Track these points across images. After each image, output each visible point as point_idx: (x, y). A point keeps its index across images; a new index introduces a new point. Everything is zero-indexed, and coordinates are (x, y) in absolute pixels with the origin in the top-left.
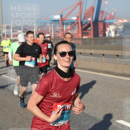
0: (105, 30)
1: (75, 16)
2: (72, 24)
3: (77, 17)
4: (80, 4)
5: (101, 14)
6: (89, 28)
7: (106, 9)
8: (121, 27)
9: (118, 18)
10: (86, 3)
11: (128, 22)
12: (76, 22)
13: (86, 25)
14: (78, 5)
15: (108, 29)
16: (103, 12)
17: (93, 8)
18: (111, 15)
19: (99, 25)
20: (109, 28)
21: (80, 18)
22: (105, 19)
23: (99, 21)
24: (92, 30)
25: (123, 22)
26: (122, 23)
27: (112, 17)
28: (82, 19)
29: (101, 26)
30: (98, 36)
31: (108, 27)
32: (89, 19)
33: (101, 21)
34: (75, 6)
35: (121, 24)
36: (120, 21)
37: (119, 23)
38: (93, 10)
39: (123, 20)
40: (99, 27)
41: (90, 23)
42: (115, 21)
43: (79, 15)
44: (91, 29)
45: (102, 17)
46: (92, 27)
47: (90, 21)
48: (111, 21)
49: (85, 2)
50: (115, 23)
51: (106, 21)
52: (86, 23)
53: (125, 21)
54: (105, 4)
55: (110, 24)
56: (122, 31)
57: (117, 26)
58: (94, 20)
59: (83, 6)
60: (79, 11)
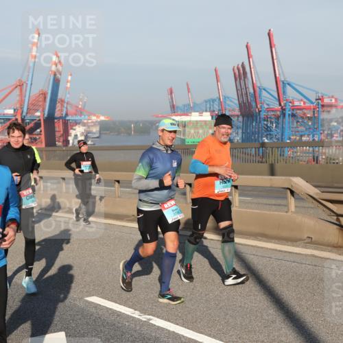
0: (66, 133)
1: (10, 108)
2: (4, 123)
3: (15, 110)
4: (20, 85)
5: (58, 106)
6: (38, 130)
7: (68, 96)
8: (95, 129)
9: (90, 114)
10: (31, 84)
11: (107, 119)
12: (14, 118)
13: (32, 125)
14: (16, 87)
15: (73, 133)
16: (62, 101)
17: (44, 95)
18: (77, 107)
19: (56, 125)
20: (75, 130)
21: (20, 111)
22: (67, 115)
23: (56, 119)
24: (43, 133)
25: (99, 120)
26: (96, 122)
27: (80, 112)
28: (24, 114)
29: (59, 127)
30: (54, 145)
31: (72, 129)
32: (38, 114)
33: (59, 118)
34: (11, 89)
35: (95, 124)
36: (94, 118)
37: (92, 122)
38: (45, 98)
39: (98, 117)
40: (57, 129)
41: (40, 120)
42: (84, 119)
43: (18, 106)
44: (41, 131)
45: (62, 110)
46: (42, 128)
47: (39, 117)
48: (78, 118)
49: (29, 83)
50: (85, 121)
51: (67, 118)
52: (33, 120)
53: (102, 118)
54: (67, 88)
55: (77, 123)
56: (97, 135)
57: (89, 127)
58: (46, 116)
59: (26, 90)
60: (18, 98)
